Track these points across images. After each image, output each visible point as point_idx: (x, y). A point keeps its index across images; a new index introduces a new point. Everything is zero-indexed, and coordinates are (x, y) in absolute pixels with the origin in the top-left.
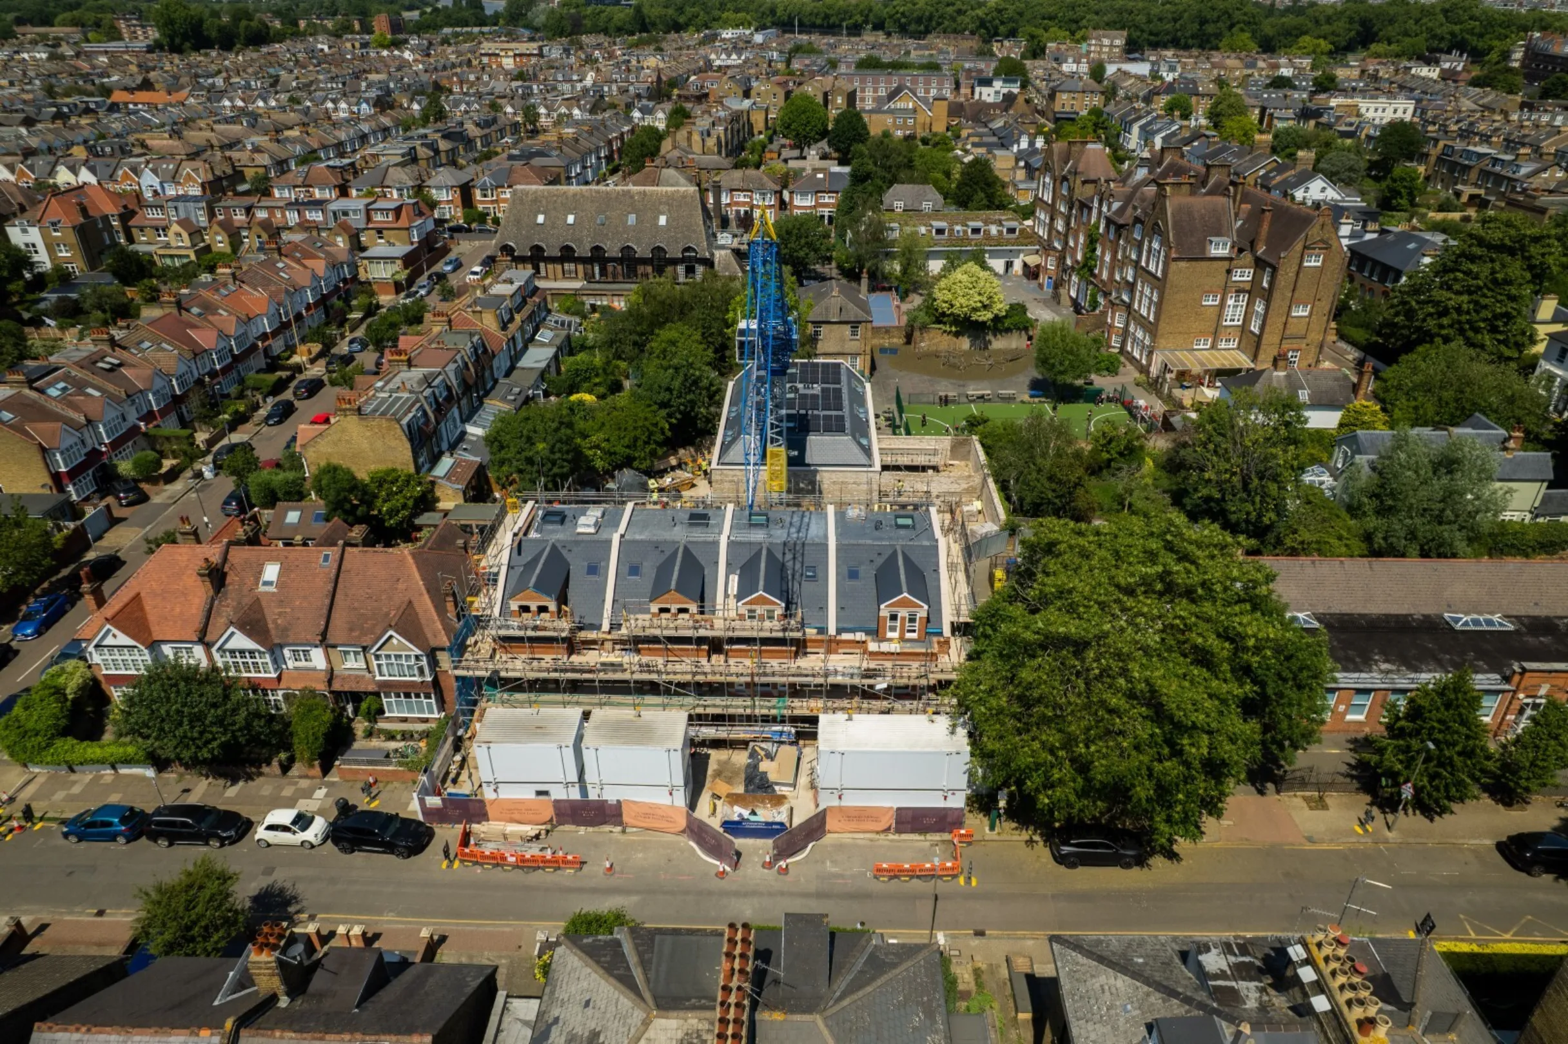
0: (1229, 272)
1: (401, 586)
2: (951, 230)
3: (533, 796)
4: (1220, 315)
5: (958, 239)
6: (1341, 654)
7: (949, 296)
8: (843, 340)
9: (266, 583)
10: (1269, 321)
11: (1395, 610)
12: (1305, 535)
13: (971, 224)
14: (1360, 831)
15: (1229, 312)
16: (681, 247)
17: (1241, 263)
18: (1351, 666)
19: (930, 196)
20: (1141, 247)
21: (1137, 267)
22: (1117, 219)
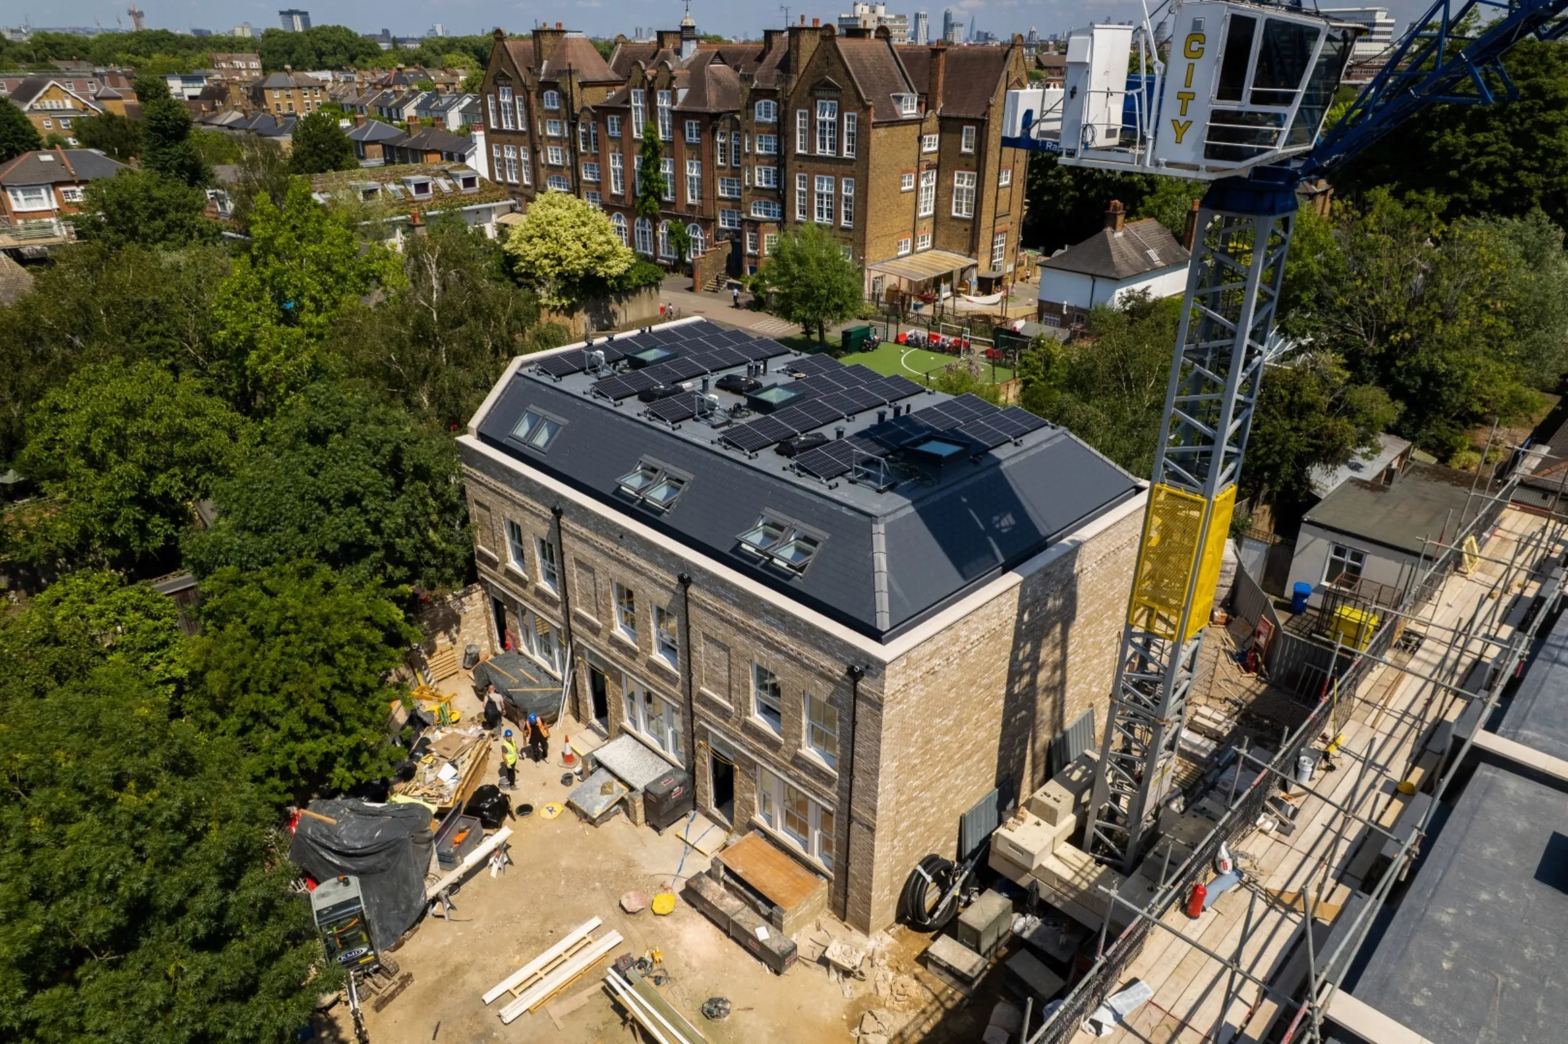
0: (920, 139)
2: (385, 191)
4: (916, 204)
5: (400, 202)
13: (410, 178)
15: (922, 198)
17: (927, 126)
20: (782, 130)
21: (781, 161)
22: (700, 109)
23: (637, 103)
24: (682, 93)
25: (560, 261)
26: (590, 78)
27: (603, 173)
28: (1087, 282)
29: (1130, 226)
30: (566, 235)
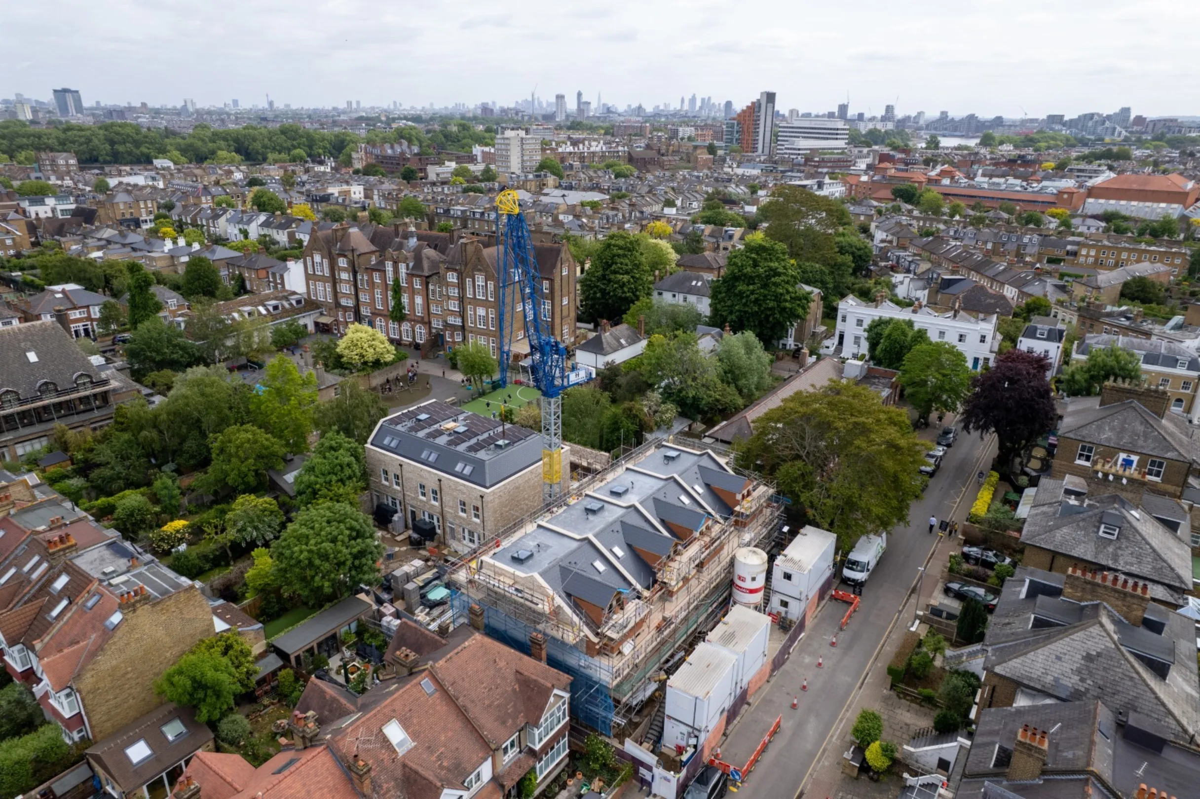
1: (502, 664)
2: (258, 311)
9: (400, 744)
13: (269, 303)
20: (461, 286)
21: (462, 299)
22: (420, 273)
23: (389, 267)
24: (411, 265)
25: (363, 356)
26: (363, 251)
27: (373, 299)
28: (593, 355)
29: (614, 329)
30: (366, 346)
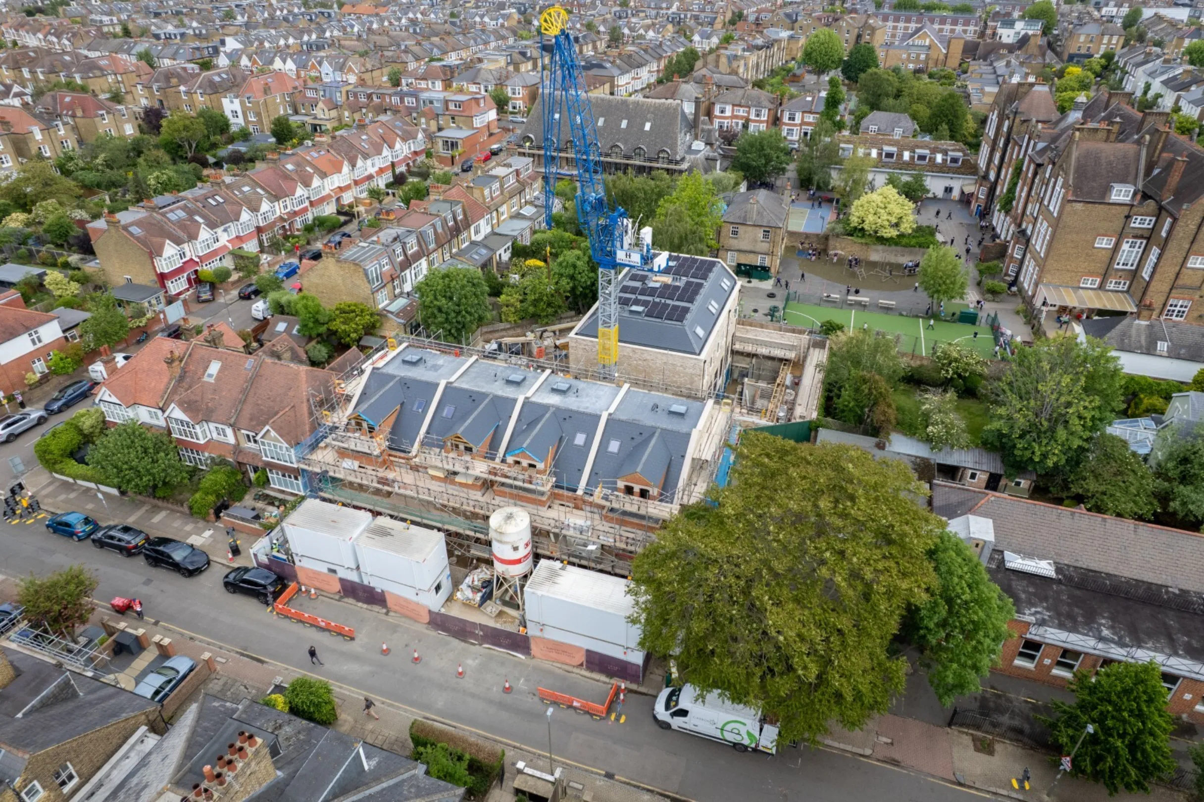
0: (1128, 217)
1: (291, 394)
2: (900, 155)
3: (326, 571)
4: (1112, 259)
5: (905, 163)
6: (1065, 609)
7: (862, 214)
8: (755, 241)
9: (210, 376)
10: (1159, 269)
11: (1149, 577)
12: (1092, 486)
13: (919, 151)
14: (1015, 784)
15: (1121, 258)
16: (658, 149)
17: (1142, 210)
18: (1069, 624)
19: (903, 124)
22: (1037, 158)
23: (1025, 142)
24: (1041, 145)
